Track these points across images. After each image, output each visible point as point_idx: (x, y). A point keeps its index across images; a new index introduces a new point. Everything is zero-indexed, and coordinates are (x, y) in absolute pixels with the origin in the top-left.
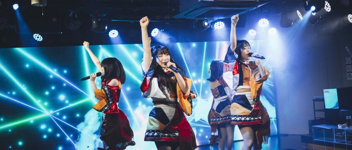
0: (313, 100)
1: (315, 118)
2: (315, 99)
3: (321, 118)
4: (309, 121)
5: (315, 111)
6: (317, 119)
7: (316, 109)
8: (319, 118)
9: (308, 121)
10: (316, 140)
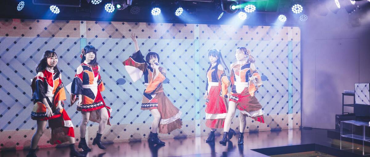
0: (342, 94)
2: (344, 92)
3: (349, 113)
6: (344, 114)
7: (344, 104)
9: (335, 116)
10: (343, 136)
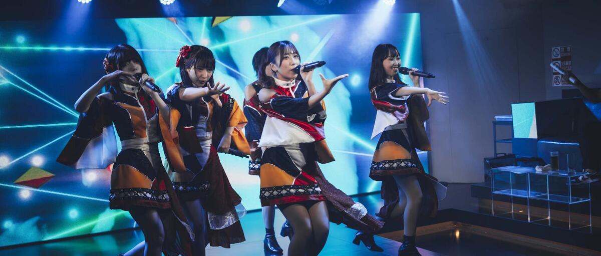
0: (493, 122)
1: (496, 154)
2: (496, 121)
3: (505, 154)
4: (485, 159)
5: (495, 142)
6: (498, 156)
7: (497, 139)
8: (503, 155)
9: (483, 160)
10: (496, 192)
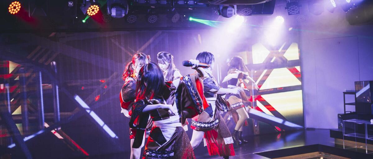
0: (343, 92)
1: (345, 112)
2: (345, 91)
3: (351, 112)
4: (339, 115)
5: (345, 104)
7: (346, 103)
10: (346, 135)
